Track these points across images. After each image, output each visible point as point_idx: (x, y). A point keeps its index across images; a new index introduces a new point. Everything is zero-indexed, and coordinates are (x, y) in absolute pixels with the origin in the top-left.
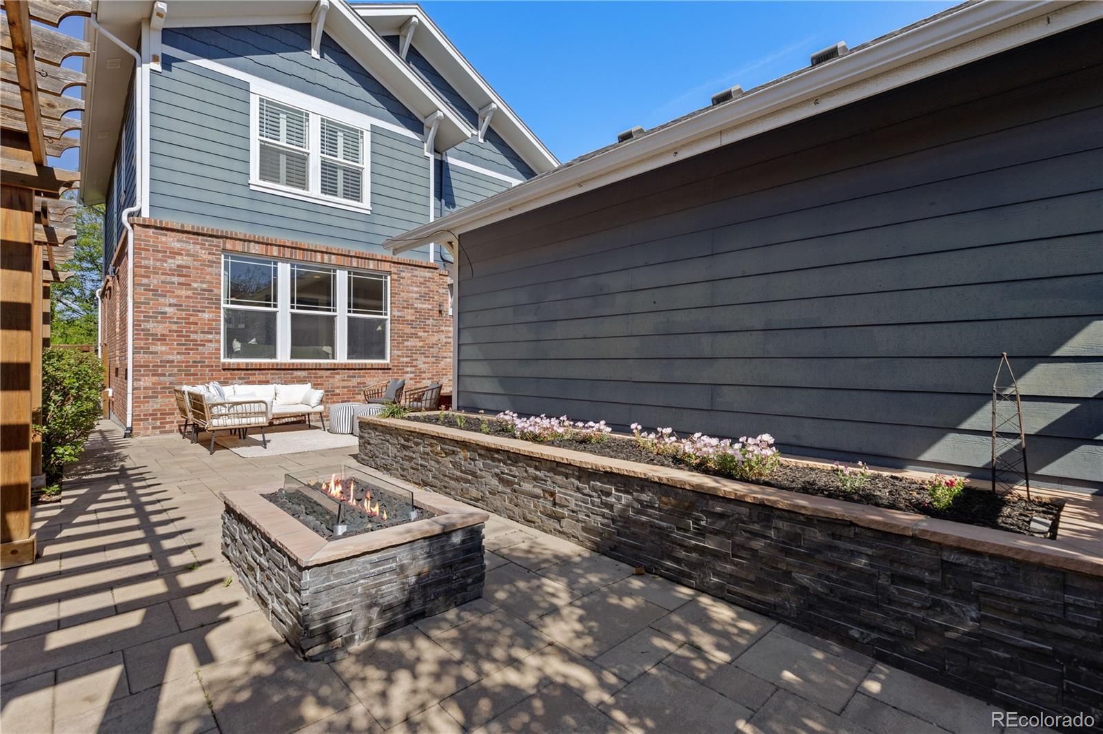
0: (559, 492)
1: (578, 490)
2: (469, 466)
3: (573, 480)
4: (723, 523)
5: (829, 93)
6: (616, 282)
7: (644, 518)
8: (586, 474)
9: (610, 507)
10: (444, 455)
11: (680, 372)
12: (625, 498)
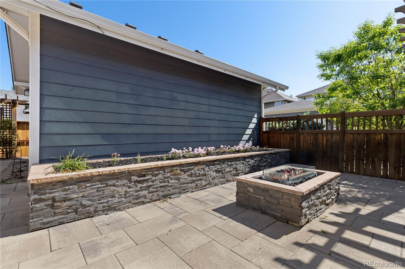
0: (238, 167)
1: (243, 163)
2: (201, 172)
3: (241, 161)
4: (266, 159)
5: (228, 71)
6: (180, 97)
7: (256, 164)
8: (244, 158)
9: (250, 165)
10: (183, 173)
11: (202, 131)
12: (253, 161)
